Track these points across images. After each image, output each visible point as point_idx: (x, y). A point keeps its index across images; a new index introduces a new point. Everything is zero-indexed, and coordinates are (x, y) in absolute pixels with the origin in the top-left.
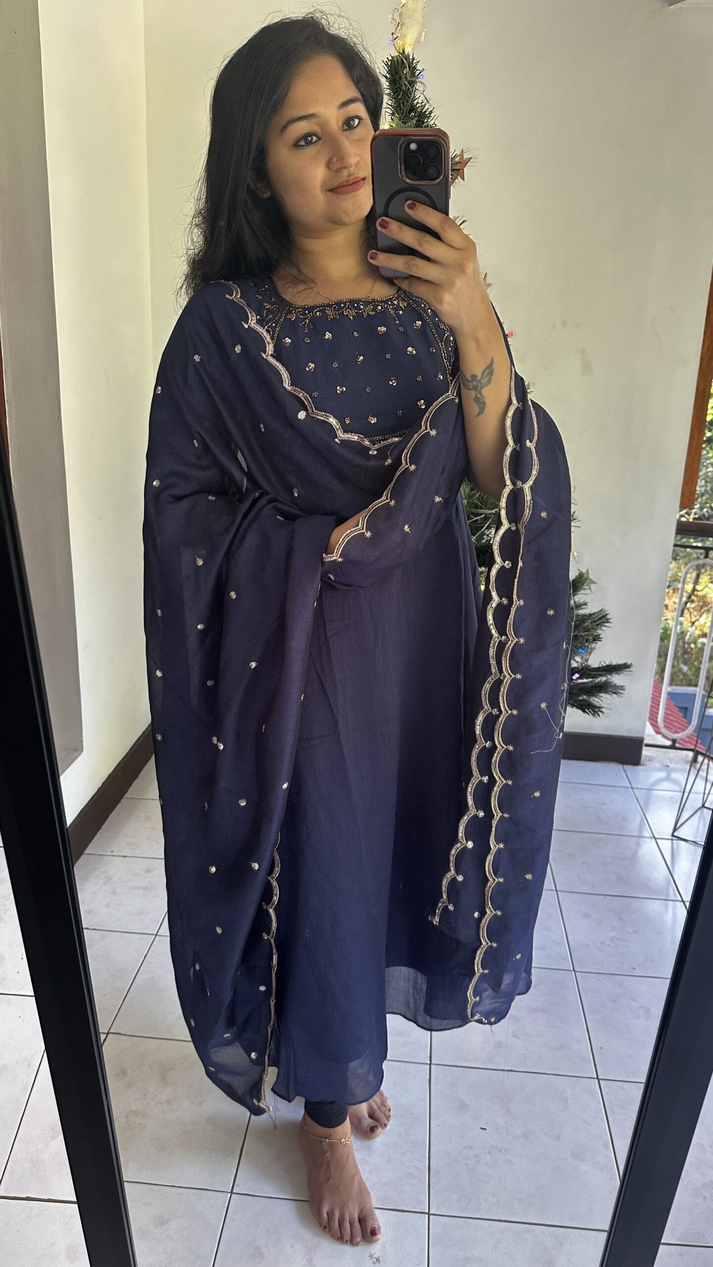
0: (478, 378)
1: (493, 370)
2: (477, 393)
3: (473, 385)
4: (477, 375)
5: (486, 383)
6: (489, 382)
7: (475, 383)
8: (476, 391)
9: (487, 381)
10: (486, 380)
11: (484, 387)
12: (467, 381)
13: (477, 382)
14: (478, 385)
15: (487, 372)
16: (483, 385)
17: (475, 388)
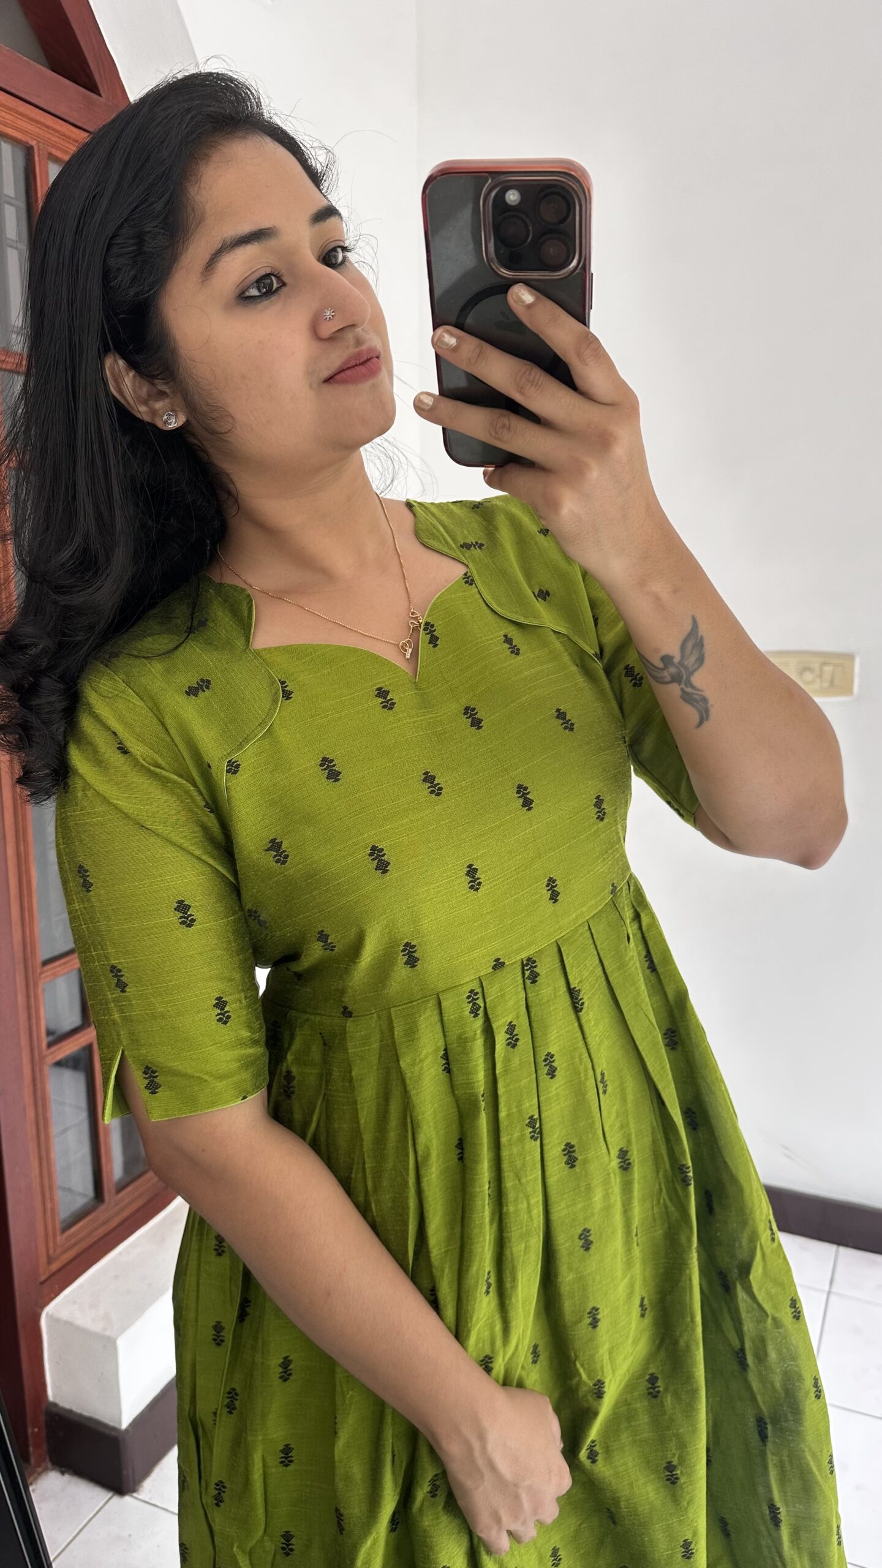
0: (677, 660)
1: (702, 638)
2: (683, 686)
3: (670, 675)
4: (672, 655)
5: (694, 665)
6: (701, 660)
7: (673, 670)
8: (680, 685)
9: (696, 662)
10: (693, 659)
11: (692, 673)
12: (653, 668)
13: (677, 667)
14: (681, 672)
15: (690, 645)
16: (691, 670)
17: (676, 679)
